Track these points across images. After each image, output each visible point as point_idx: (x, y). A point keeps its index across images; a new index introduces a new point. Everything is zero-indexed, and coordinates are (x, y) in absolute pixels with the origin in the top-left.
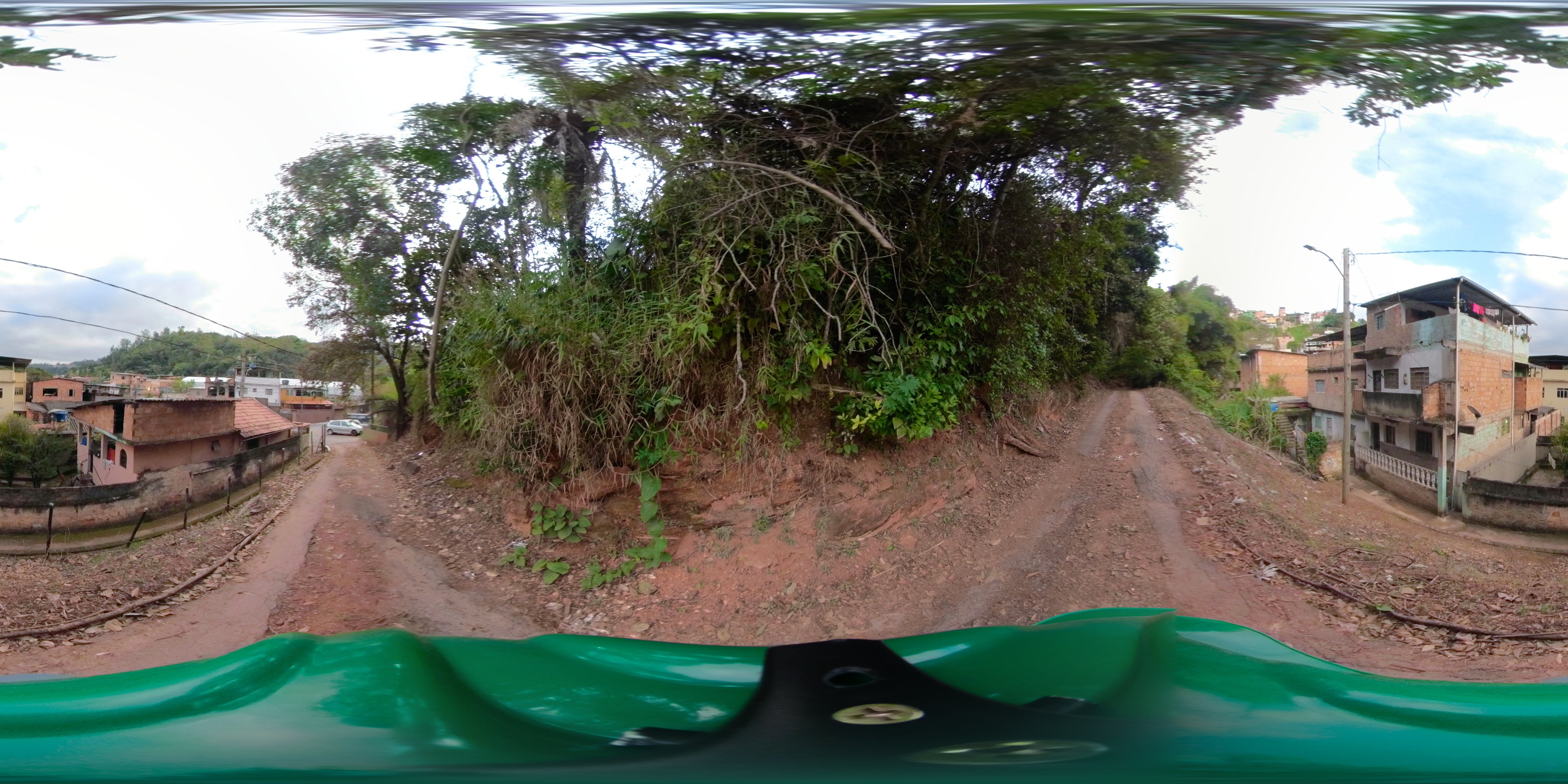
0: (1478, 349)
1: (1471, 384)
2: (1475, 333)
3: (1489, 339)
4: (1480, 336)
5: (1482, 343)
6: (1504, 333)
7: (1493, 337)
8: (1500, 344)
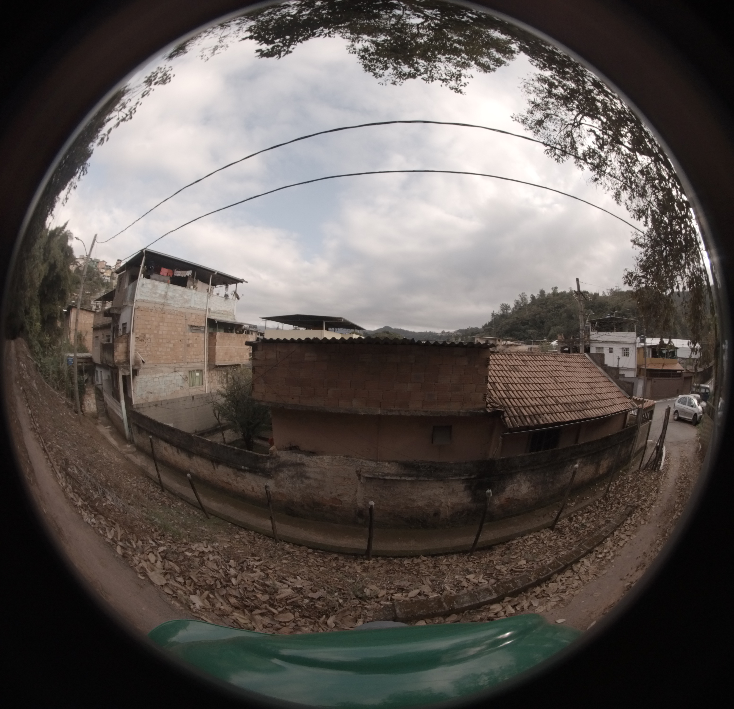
0: (157, 306)
1: (147, 336)
2: (155, 293)
3: (172, 298)
4: (161, 295)
5: (162, 301)
6: (194, 291)
7: (177, 295)
8: (187, 301)
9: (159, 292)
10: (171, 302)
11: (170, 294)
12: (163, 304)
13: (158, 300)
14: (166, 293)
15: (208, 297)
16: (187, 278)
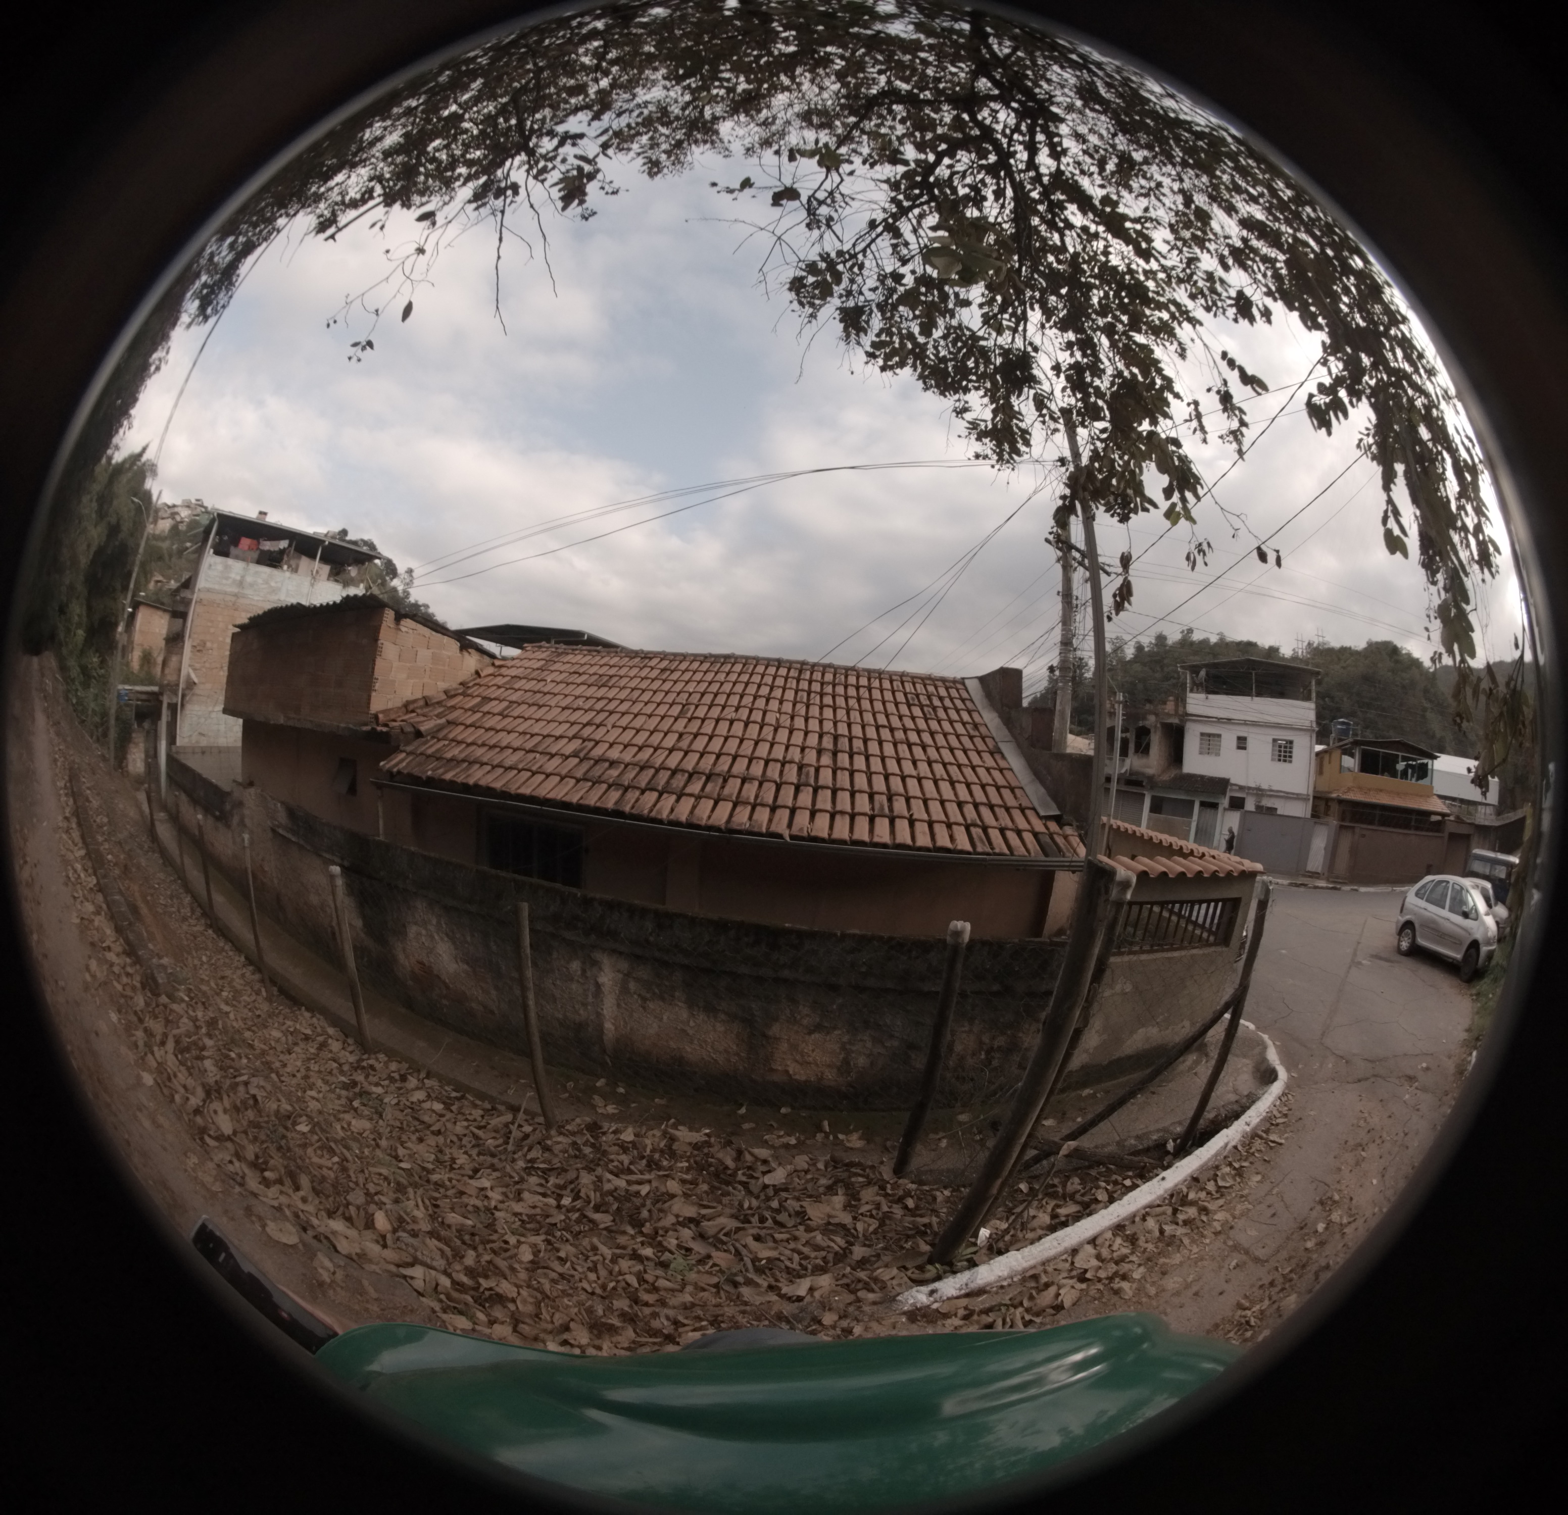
0: (228, 598)
2: (227, 578)
3: (251, 585)
4: (234, 581)
5: (235, 590)
6: (288, 574)
7: (260, 581)
8: (274, 591)
9: (233, 575)
10: (248, 592)
11: (249, 579)
12: (236, 595)
13: (229, 589)
14: (243, 577)
15: (312, 585)
16: (282, 552)
